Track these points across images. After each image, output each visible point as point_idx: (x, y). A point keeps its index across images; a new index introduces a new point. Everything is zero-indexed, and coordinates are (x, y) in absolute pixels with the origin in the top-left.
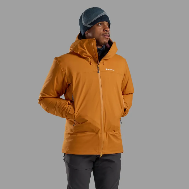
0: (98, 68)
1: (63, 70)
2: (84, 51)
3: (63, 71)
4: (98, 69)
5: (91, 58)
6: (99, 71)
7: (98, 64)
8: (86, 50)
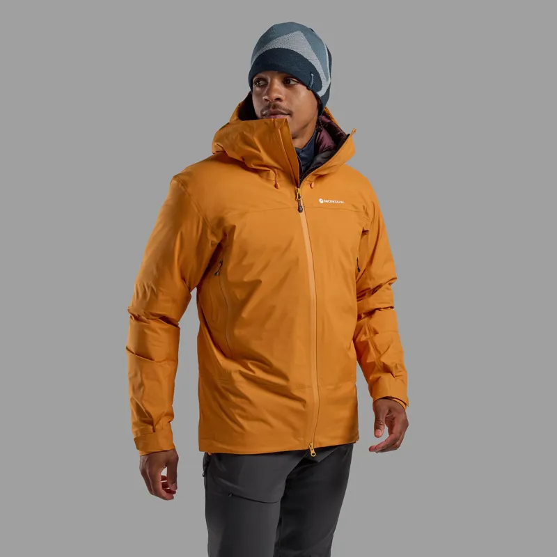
0: (299, 197)
1: (198, 209)
2: (254, 153)
3: (199, 211)
4: (299, 201)
5: (276, 170)
6: (302, 205)
7: (298, 187)
8: (260, 151)
